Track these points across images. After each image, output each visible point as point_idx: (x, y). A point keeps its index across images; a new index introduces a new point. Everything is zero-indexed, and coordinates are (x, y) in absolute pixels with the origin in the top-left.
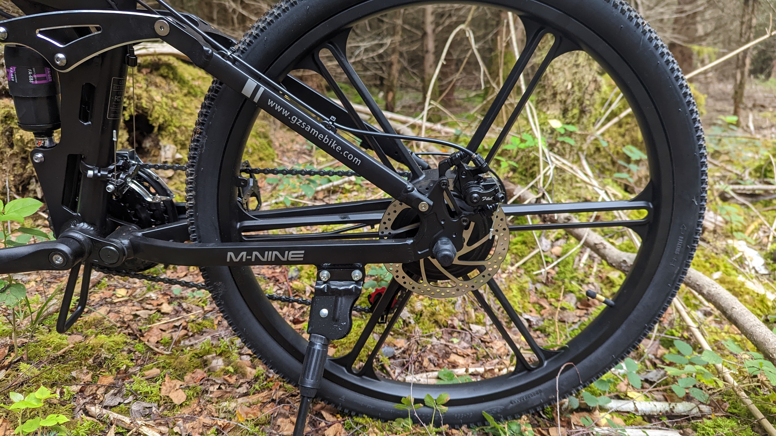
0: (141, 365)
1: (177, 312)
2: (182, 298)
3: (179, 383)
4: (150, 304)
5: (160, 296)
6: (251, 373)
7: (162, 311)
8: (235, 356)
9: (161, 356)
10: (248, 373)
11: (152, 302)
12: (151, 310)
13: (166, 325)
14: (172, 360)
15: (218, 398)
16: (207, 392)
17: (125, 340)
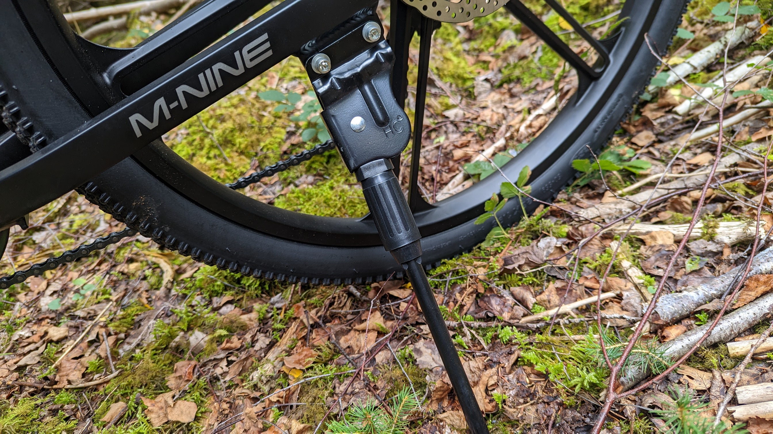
0: (88, 415)
1: (77, 327)
2: (68, 309)
3: (167, 396)
4: (30, 344)
5: (35, 328)
6: (250, 320)
7: (55, 339)
8: (210, 317)
9: (107, 386)
10: (248, 322)
11: (30, 340)
12: (37, 349)
13: (76, 349)
14: (130, 379)
15: (240, 374)
16: (217, 379)
17: (33, 403)
